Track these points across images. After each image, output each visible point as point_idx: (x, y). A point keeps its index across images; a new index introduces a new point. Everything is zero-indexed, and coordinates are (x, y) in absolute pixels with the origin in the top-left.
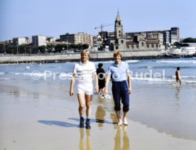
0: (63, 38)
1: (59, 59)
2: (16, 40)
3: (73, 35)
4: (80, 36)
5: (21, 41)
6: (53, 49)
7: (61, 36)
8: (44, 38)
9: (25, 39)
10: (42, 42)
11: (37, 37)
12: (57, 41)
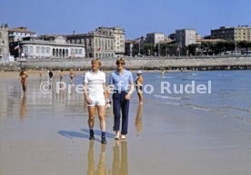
0: (215, 33)
2: (151, 38)
3: (233, 29)
4: (242, 31)
7: (212, 31)
9: (163, 35)
11: (183, 31)
12: (205, 38)
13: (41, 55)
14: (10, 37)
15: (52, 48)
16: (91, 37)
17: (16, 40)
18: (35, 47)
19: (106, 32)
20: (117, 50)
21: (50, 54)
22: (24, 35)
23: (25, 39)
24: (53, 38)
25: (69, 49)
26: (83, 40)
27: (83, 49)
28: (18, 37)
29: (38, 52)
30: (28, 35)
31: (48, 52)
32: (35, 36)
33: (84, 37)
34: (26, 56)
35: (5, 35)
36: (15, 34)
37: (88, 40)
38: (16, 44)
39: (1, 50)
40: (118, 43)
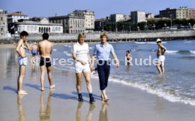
2: (113, 17)
3: (175, 10)
4: (182, 11)
5: (119, 18)
6: (154, 26)
7: (160, 12)
8: (144, 14)
9: (122, 16)
10: (141, 18)
11: (136, 13)
12: (156, 17)
13: (31, 32)
14: (8, 19)
15: (38, 27)
17: (13, 22)
18: (26, 26)
19: (79, 14)
20: (88, 27)
21: (37, 31)
22: (19, 18)
23: (19, 21)
24: (39, 20)
25: (51, 27)
26: (62, 21)
27: (62, 27)
28: (15, 19)
29: (28, 29)
30: (23, 18)
31: (35, 29)
32: (28, 18)
33: (62, 18)
34: (19, 33)
35: (5, 18)
36: (13, 17)
39: (2, 29)
40: (89, 22)
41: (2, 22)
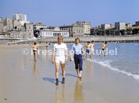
0: (138, 23)
1: (137, 39)
2: (103, 26)
5: (107, 27)
6: (131, 32)
7: (136, 22)
8: (124, 24)
9: (109, 25)
10: (122, 27)
11: (119, 23)
12: (133, 26)
13: (48, 36)
14: (34, 28)
15: (53, 32)
16: (72, 27)
17: (37, 29)
18: (45, 32)
19: (80, 24)
20: (86, 33)
21: (52, 36)
22: (41, 27)
23: (41, 29)
24: (53, 28)
25: (61, 33)
26: (68, 29)
27: (68, 33)
28: (38, 28)
29: (46, 34)
30: (43, 27)
31: (51, 34)
32: (46, 27)
33: (69, 27)
34: (41, 37)
35: (32, 27)
36: (36, 26)
37: (70, 28)
38: (36, 31)
39: (30, 34)
40: (87, 29)
41: (30, 30)
